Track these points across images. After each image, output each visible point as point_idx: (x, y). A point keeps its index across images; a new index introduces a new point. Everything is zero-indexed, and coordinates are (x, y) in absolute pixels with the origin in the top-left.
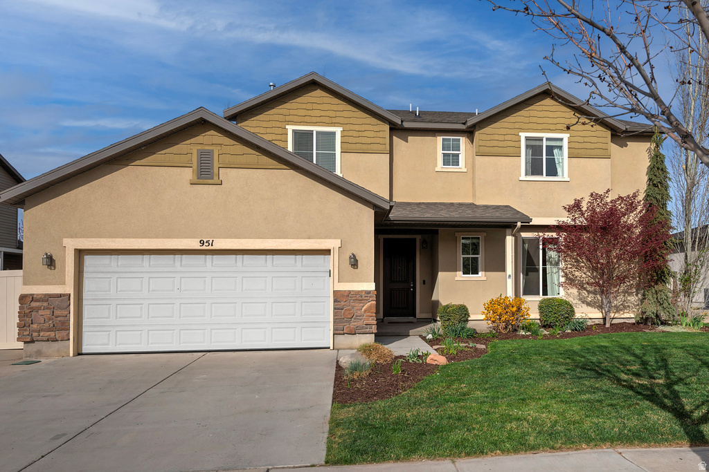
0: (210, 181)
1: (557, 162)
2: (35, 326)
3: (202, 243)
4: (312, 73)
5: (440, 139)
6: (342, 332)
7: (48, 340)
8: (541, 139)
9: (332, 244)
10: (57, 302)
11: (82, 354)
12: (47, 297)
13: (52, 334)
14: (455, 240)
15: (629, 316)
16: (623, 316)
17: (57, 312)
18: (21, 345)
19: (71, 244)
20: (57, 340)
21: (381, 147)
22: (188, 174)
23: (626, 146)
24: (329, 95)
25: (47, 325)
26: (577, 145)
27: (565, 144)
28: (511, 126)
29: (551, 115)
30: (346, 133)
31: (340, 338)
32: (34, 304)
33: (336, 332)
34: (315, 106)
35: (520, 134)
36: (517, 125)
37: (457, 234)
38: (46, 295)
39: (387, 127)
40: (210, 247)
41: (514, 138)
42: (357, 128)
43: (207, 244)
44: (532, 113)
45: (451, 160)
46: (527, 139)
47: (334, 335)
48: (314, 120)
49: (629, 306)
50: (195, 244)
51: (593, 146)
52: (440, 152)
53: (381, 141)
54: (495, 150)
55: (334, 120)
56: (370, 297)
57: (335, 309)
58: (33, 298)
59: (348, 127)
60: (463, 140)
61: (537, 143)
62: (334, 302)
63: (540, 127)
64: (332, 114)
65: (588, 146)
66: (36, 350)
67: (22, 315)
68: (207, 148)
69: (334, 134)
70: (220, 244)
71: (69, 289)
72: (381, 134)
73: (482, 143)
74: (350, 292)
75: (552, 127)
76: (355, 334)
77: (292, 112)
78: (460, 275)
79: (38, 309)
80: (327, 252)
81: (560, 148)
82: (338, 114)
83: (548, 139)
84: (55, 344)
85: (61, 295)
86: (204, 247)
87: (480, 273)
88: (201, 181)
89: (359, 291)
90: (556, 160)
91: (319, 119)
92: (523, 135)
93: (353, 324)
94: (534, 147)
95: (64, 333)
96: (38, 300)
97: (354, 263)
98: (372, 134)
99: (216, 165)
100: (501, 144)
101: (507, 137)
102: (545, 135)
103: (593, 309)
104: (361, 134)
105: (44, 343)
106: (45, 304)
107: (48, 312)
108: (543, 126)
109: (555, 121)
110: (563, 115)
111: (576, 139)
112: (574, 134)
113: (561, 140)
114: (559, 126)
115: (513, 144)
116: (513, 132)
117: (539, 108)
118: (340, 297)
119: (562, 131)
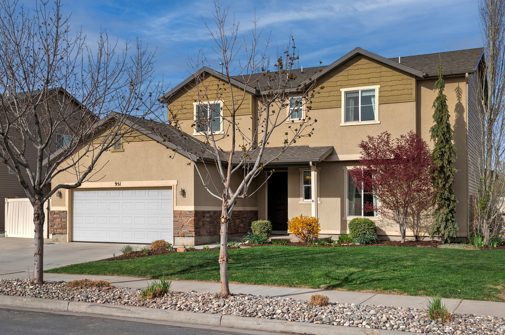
0: (119, 150)
2: (55, 226)
3: (116, 184)
4: (204, 68)
6: (177, 235)
7: (59, 234)
8: (357, 92)
9: (172, 183)
10: (62, 215)
11: (72, 241)
12: (59, 212)
13: (61, 230)
14: (299, 173)
17: (63, 220)
20: (63, 234)
21: (246, 111)
24: (216, 80)
25: (59, 226)
26: (386, 94)
27: (377, 94)
28: (334, 84)
29: (365, 71)
30: (226, 104)
31: (177, 239)
32: (55, 216)
33: (175, 235)
35: (341, 90)
36: (338, 84)
37: (300, 169)
38: (59, 211)
39: (250, 96)
40: (119, 186)
41: (337, 93)
43: (118, 184)
44: (350, 73)
45: (297, 114)
46: (346, 93)
47: (174, 237)
50: (112, 185)
51: (400, 92)
52: (289, 109)
53: (247, 106)
54: (322, 104)
56: (191, 214)
57: (174, 221)
58: (54, 213)
59: (227, 99)
61: (355, 95)
62: (174, 217)
63: (356, 82)
65: (395, 93)
66: (56, 239)
70: (124, 184)
72: (246, 102)
74: (181, 211)
75: (366, 81)
76: (184, 237)
78: (302, 200)
79: (56, 218)
80: (170, 188)
83: (362, 91)
84: (62, 236)
85: (64, 212)
86: (117, 186)
88: (116, 150)
89: (186, 211)
92: (343, 90)
93: (183, 231)
94: (351, 98)
95: (65, 230)
96: (56, 214)
97: (183, 193)
99: (122, 141)
100: (326, 99)
101: (331, 94)
102: (360, 88)
105: (58, 235)
106: (59, 216)
107: (60, 220)
108: (359, 82)
109: (368, 76)
110: (374, 70)
111: (385, 89)
112: (384, 84)
113: (374, 90)
114: (371, 80)
115: (336, 98)
116: (335, 89)
117: (356, 68)
118: (177, 214)
119: (374, 83)
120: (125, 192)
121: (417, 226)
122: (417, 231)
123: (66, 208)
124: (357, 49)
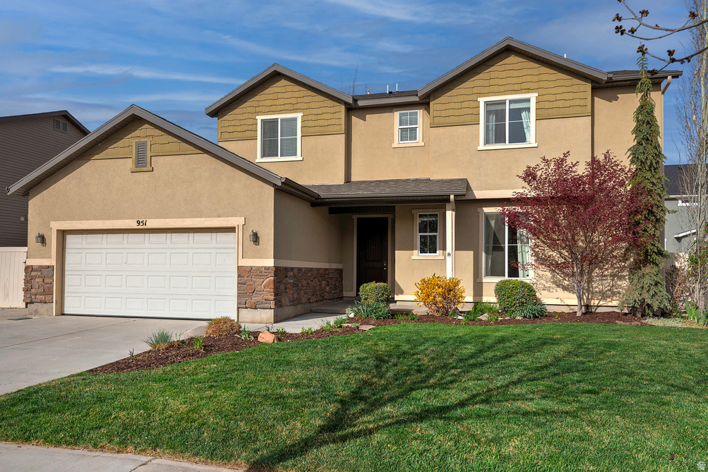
0: (144, 169)
1: (525, 126)
2: (33, 291)
3: (138, 222)
5: (397, 114)
6: (244, 306)
7: (40, 302)
8: (503, 102)
9: (236, 221)
10: (45, 272)
11: (63, 314)
12: (41, 268)
13: (43, 297)
14: (412, 217)
15: (613, 304)
16: (610, 304)
17: (46, 281)
18: (25, 305)
19: (56, 225)
20: (46, 303)
21: (337, 128)
22: (130, 164)
24: (291, 84)
25: (40, 290)
26: (547, 105)
27: (533, 105)
28: (468, 91)
29: (515, 74)
30: (305, 118)
31: (244, 312)
32: (33, 274)
33: (240, 306)
34: (280, 95)
35: (479, 99)
36: (475, 90)
37: (414, 212)
38: (41, 266)
39: (343, 108)
40: (144, 227)
41: (473, 104)
42: (315, 111)
43: (142, 224)
44: (493, 75)
45: (408, 134)
46: (487, 104)
47: (238, 308)
48: (279, 108)
49: (619, 293)
50: (132, 224)
51: (567, 104)
52: (397, 126)
53: (337, 122)
54: (451, 120)
55: (296, 106)
56: (269, 273)
57: (238, 283)
58: (32, 268)
59: (307, 112)
60: (420, 113)
61: (499, 107)
62: (238, 277)
63: (502, 89)
64: (294, 101)
65: (561, 104)
66: (34, 309)
67: (27, 282)
68: (143, 140)
69: (295, 119)
70: (152, 224)
72: (336, 116)
73: (436, 114)
74: (251, 267)
75: (516, 87)
76: (256, 308)
77: (261, 103)
78: (416, 255)
79: (35, 277)
80: (231, 230)
81: (528, 109)
82: (300, 100)
83: (511, 102)
84: (45, 305)
85: (48, 267)
86: (140, 227)
87: (438, 252)
88: (138, 169)
89: (260, 267)
90: (524, 124)
91: (283, 107)
92: (482, 100)
93: (255, 299)
94: (495, 111)
95: (49, 297)
96: (36, 271)
97: (256, 238)
98: (329, 116)
99: (149, 154)
100: (457, 113)
101: (464, 105)
102: (508, 97)
103: (571, 294)
104: (319, 117)
105: (39, 304)
106: (39, 274)
107: (40, 280)
108: (506, 88)
109: (520, 80)
110: (530, 72)
111: (546, 98)
112: (543, 91)
113: (528, 100)
114: (524, 86)
115: (470, 111)
116: (471, 98)
117: (502, 68)
118: (243, 273)
119: (529, 90)
120: (154, 237)
121: (588, 291)
122: (588, 299)
123: (52, 262)
124: (506, 39)
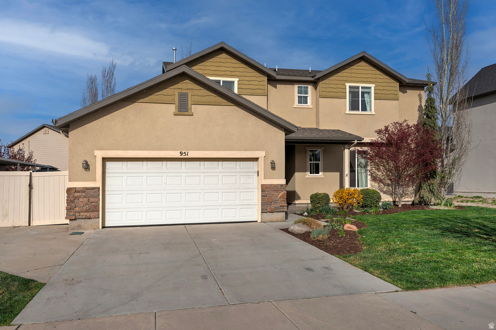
1: (366, 102)
2: (77, 209)
3: (181, 153)
4: (222, 43)
5: (296, 87)
6: (266, 211)
7: (86, 218)
8: (358, 88)
9: (259, 154)
10: (91, 192)
11: (105, 227)
12: (85, 190)
13: (88, 214)
14: (306, 152)
15: (408, 199)
16: (404, 200)
17: (92, 200)
18: (68, 221)
19: (100, 154)
20: (91, 218)
21: (262, 91)
22: (172, 108)
23: (406, 92)
24: (230, 57)
25: (85, 208)
26: (380, 92)
27: (373, 89)
28: (341, 79)
29: (365, 72)
30: (240, 82)
32: (77, 194)
33: (263, 211)
34: (222, 64)
35: (346, 84)
36: (344, 79)
37: (306, 148)
38: (84, 188)
39: (266, 79)
40: (186, 157)
41: (342, 86)
42: (247, 79)
43: (185, 154)
44: (354, 71)
45: (303, 100)
46: (350, 87)
47: (261, 213)
48: (221, 73)
49: (408, 194)
50: (176, 154)
51: (389, 92)
52: (296, 95)
53: (262, 87)
54: (331, 94)
55: (233, 73)
56: (283, 188)
57: (262, 196)
58: (76, 190)
59: (242, 78)
60: (310, 88)
61: (356, 90)
62: (262, 192)
63: (358, 79)
64: (232, 69)
65: (386, 92)
66: (77, 225)
67: (69, 202)
68: (184, 91)
69: (233, 82)
70: (192, 154)
71: (99, 184)
72: (262, 83)
73: (323, 90)
74: (271, 185)
75: (365, 80)
76: (274, 212)
77: (207, 68)
78: (308, 175)
79: (78, 198)
80: (255, 160)
81: (369, 93)
82: (236, 70)
83: (362, 88)
84: (90, 221)
85: (93, 188)
86: (182, 157)
87: (320, 173)
88: (180, 113)
89: (276, 185)
90: (366, 101)
91: (224, 73)
92: (348, 85)
93: (273, 206)
94: (354, 93)
95: (96, 213)
96: (78, 192)
98: (257, 83)
99: (189, 103)
100: (334, 90)
101: (338, 86)
102: (361, 85)
103: (387, 195)
104: (250, 83)
105: (82, 220)
106: (84, 194)
107: (86, 199)
108: (360, 79)
109: (367, 76)
110: (371, 72)
111: (379, 88)
112: (378, 84)
113: (370, 88)
114: (368, 80)
115: (342, 90)
116: (342, 82)
117: (358, 68)
118: (264, 189)
119: (371, 82)
121: (395, 193)
122: (394, 198)
124: (363, 52)
